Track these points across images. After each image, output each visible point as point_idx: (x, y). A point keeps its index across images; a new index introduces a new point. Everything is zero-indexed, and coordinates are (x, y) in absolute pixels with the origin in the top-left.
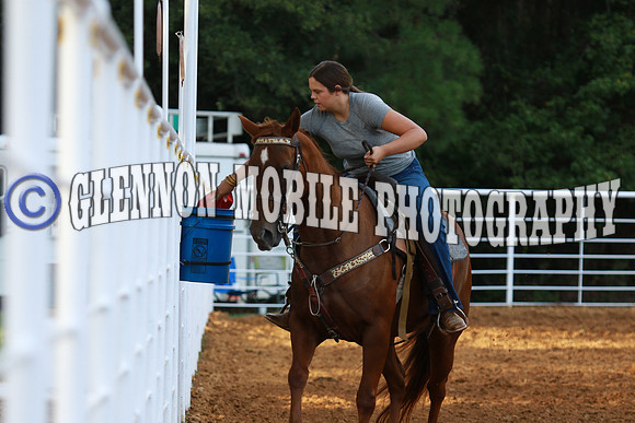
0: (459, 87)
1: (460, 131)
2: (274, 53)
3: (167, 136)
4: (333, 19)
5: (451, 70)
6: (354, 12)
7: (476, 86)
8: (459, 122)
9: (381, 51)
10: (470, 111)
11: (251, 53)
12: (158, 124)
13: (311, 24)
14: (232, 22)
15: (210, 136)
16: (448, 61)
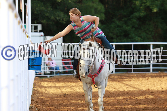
2: (50, 8)
3: (25, 32)
10: (102, 22)
11: (43, 8)
12: (23, 29)
15: (33, 31)
16: (96, 9)
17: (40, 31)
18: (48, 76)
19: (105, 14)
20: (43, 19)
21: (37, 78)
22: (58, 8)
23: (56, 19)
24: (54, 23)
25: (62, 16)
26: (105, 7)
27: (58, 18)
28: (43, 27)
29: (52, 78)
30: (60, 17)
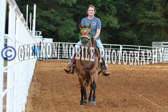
0: (73, 28)
1: (73, 35)
2: (46, 23)
3: (31, 34)
4: (55, 18)
5: (72, 26)
6: (58, 17)
7: (76, 28)
8: (73, 33)
9: (62, 23)
10: (75, 32)
11: (43, 23)
12: (29, 33)
13: (52, 19)
14: (40, 18)
15: (37, 35)
16: (72, 24)
17: (41, 35)
18: (44, 60)
19: (77, 27)
20: (43, 29)
21: (38, 60)
22: (51, 23)
23: (49, 29)
24: (48, 31)
25: (53, 28)
26: (77, 23)
27: (50, 29)
28: (42, 33)
29: (46, 61)
30: (52, 28)
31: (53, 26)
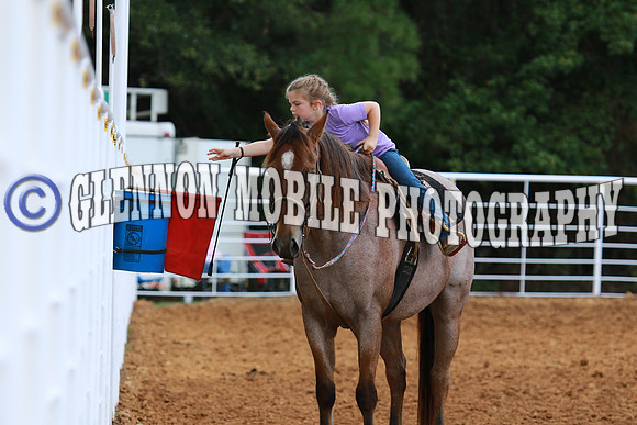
1: (396, 111)
2: (201, 27)
5: (387, 46)
8: (395, 101)
10: (407, 90)
15: (134, 114)
19: (421, 56)
25: (250, 62)
30: (241, 63)
31: (248, 54)
